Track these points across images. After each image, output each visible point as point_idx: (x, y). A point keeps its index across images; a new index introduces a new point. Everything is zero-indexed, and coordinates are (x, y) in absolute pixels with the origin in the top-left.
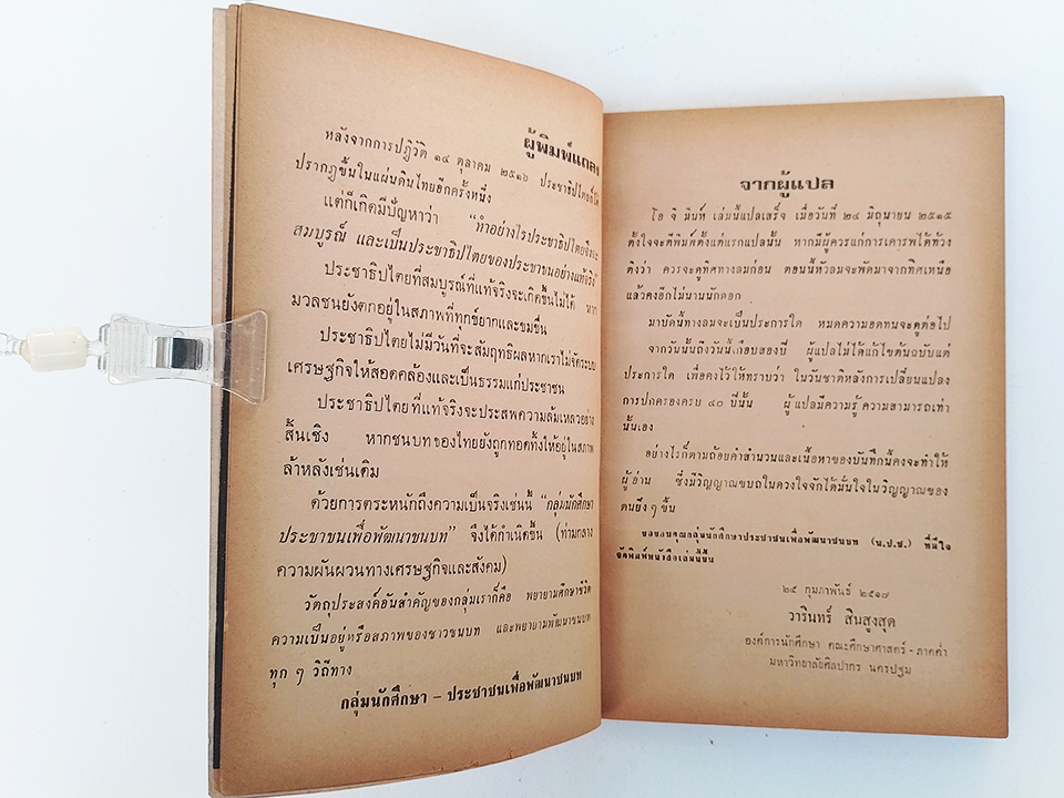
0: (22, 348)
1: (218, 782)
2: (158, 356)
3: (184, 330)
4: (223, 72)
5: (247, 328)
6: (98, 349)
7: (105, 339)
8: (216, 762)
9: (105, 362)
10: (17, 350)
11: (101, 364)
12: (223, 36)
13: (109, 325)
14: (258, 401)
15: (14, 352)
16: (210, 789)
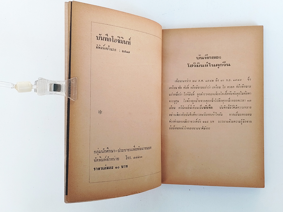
0: (16, 87)
1: (67, 198)
2: (50, 88)
3: (56, 82)
4: (68, 18)
5: (72, 81)
6: (35, 87)
7: (37, 84)
8: (66, 193)
9: (36, 90)
10: (14, 87)
11: (35, 91)
12: (67, 9)
13: (38, 81)
14: (75, 100)
15: (13, 88)
16: (65, 201)
